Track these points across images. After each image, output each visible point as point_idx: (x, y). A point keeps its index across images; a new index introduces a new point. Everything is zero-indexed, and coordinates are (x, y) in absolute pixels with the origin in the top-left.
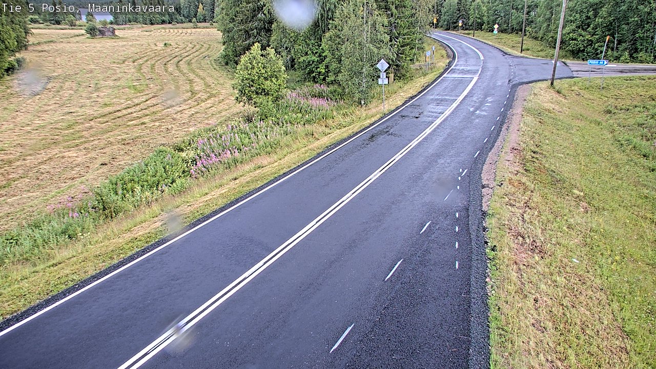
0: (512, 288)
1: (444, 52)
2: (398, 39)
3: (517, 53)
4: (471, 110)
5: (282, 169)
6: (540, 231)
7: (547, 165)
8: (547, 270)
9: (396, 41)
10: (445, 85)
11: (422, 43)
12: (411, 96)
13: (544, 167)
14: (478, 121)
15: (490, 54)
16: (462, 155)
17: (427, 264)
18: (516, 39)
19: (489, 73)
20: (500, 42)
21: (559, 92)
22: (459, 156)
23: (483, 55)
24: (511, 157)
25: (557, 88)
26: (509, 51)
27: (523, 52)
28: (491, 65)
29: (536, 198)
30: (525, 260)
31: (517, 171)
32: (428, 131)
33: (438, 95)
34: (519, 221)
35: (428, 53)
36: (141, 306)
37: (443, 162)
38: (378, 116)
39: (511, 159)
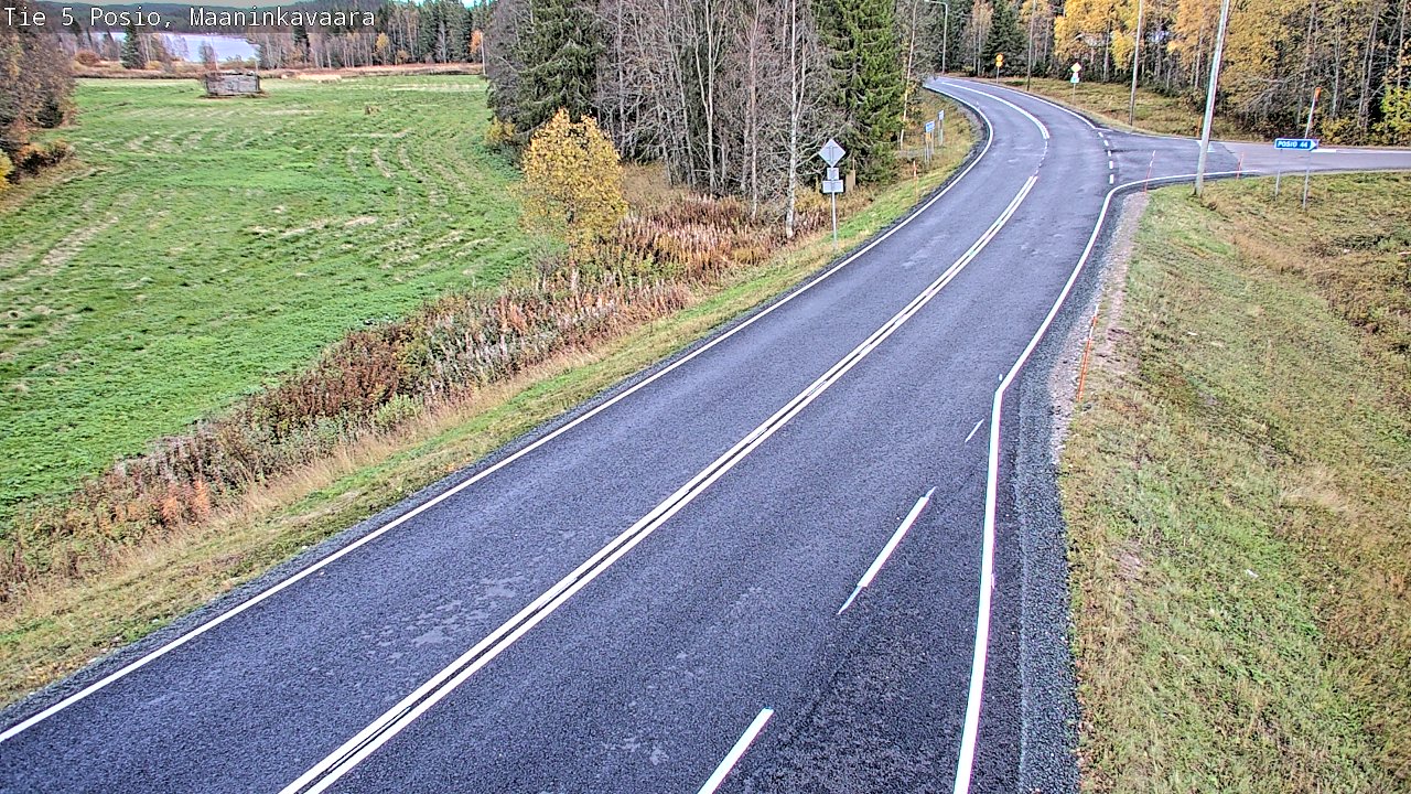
0: (1112, 631)
1: (965, 124)
2: (863, 95)
3: (1121, 123)
4: (1023, 247)
5: (616, 375)
6: (1172, 507)
7: (1187, 366)
8: (1188, 591)
9: (860, 100)
10: (965, 193)
12: (895, 217)
13: (1181, 368)
14: (1037, 270)
15: (1064, 127)
16: (1002, 344)
17: (929, 579)
18: (1118, 95)
19: (1061, 169)
20: (1084, 102)
21: (1212, 207)
22: (998, 347)
23: (1048, 130)
24: (1108, 348)
25: (1207, 201)
26: (1105, 119)
27: (1134, 123)
28: (1066, 150)
29: (1165, 437)
30: (1141, 570)
31: (1123, 379)
32: (929, 293)
33: (950, 214)
34: (1129, 486)
35: (930, 127)
36: (314, 669)
37: (960, 359)
38: (822, 262)
39: (1110, 353)
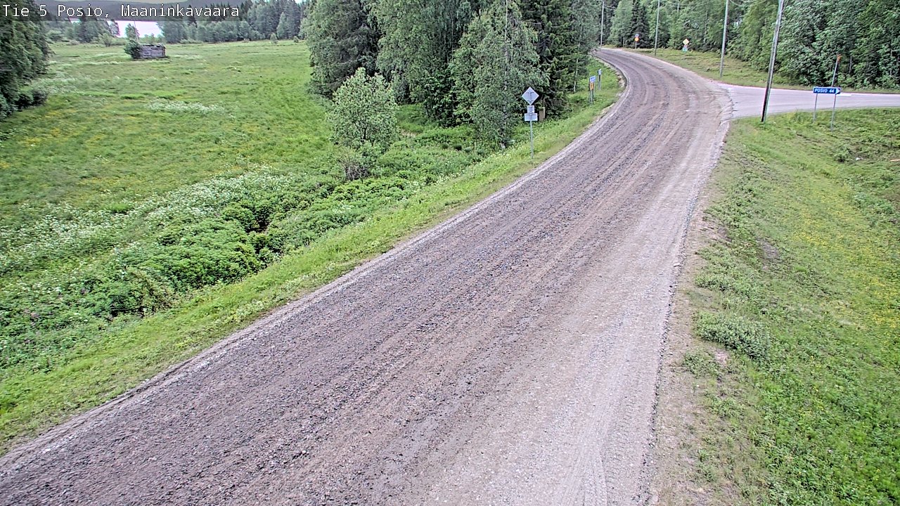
2: (551, 59)
9: (549, 63)
11: (585, 64)
18: (713, 59)
20: (691, 64)
27: (722, 77)
35: (593, 79)
